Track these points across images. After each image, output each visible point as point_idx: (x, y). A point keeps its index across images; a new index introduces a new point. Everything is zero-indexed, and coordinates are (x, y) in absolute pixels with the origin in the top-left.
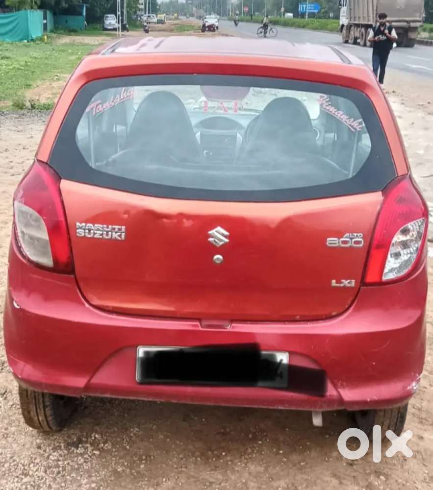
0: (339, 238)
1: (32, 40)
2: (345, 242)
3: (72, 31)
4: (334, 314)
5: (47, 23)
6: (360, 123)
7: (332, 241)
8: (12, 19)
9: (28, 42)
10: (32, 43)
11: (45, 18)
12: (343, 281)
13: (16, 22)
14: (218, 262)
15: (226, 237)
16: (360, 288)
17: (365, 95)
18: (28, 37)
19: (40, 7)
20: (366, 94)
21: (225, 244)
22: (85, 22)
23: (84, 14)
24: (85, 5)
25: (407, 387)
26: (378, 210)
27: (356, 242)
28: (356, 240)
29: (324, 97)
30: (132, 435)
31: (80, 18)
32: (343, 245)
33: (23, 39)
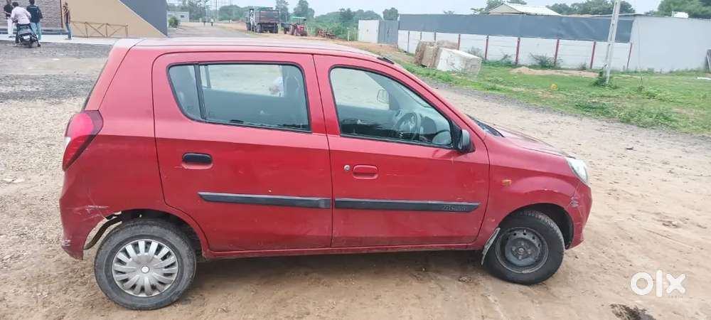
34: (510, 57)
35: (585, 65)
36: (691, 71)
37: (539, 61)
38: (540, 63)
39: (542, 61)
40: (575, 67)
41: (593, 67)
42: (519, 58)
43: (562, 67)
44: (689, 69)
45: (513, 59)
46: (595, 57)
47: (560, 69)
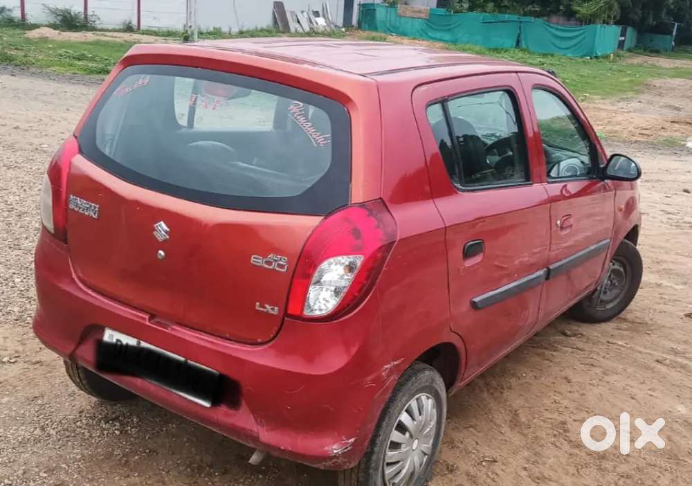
0: (263, 258)
1: (596, 57)
2: (269, 263)
3: (656, 52)
4: (259, 340)
5: (624, 41)
6: (326, 139)
7: (257, 260)
8: (577, 33)
9: (591, 58)
10: (595, 60)
11: (623, 34)
12: (267, 306)
13: (583, 36)
14: (160, 257)
15: (166, 232)
16: (283, 319)
17: (346, 109)
18: (592, 53)
19: (617, 23)
20: (348, 110)
21: (165, 241)
22: (673, 43)
23: (674, 33)
24: (676, 24)
25: (324, 447)
26: (308, 235)
27: (280, 266)
28: (280, 263)
29: (299, 105)
30: (165, 429)
31: (668, 37)
32: (266, 266)
33: (586, 56)
34: (9, 10)
35: (130, 23)
36: (262, 30)
37: (61, 18)
38: (62, 21)
39: (65, 17)
40: (117, 27)
41: (142, 28)
42: (27, 11)
43: (99, 27)
44: (259, 28)
45: (17, 14)
46: (142, 13)
47: (94, 29)
